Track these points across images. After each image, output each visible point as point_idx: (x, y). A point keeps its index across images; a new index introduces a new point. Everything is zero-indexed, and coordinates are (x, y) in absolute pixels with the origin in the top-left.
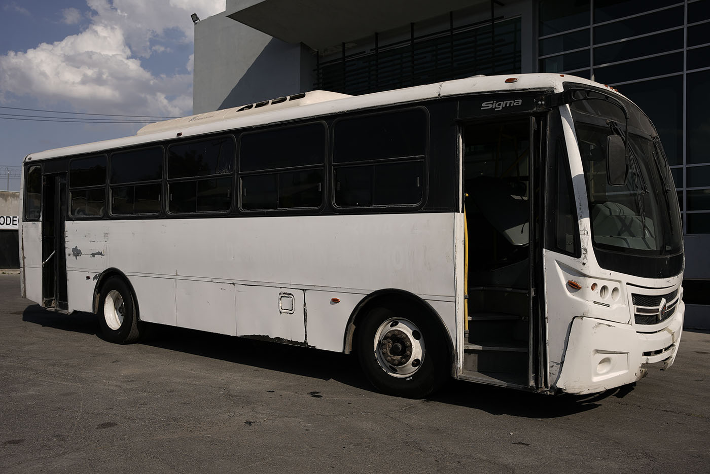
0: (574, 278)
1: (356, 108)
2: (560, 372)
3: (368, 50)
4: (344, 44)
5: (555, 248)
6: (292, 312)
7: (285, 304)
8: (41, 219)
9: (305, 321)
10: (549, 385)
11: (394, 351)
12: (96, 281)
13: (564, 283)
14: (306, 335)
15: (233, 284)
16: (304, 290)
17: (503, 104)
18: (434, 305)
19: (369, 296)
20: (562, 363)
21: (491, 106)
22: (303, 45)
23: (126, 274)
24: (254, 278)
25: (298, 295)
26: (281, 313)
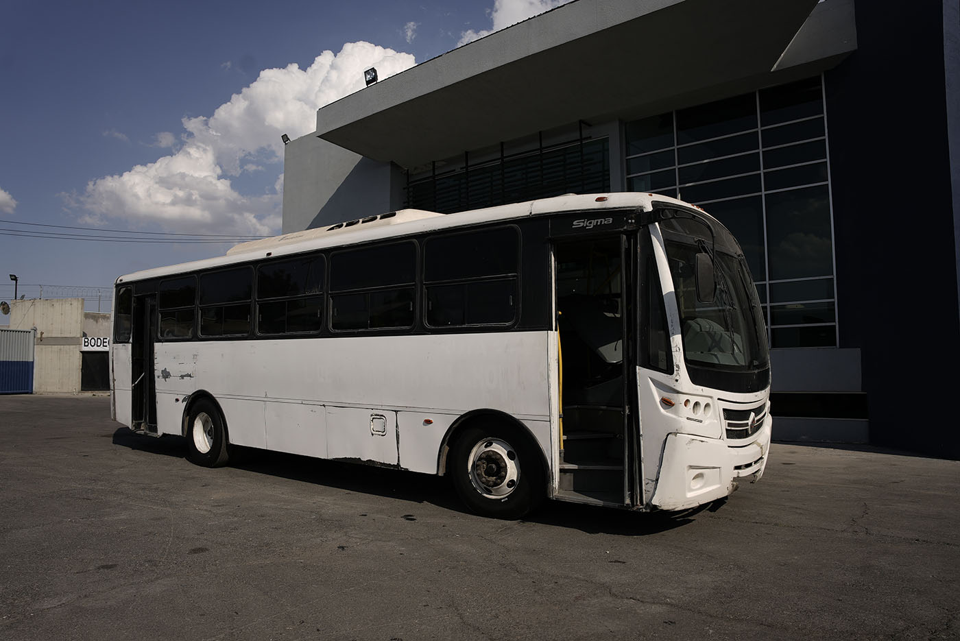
0: (667, 395)
1: (447, 226)
2: (655, 488)
3: (458, 168)
4: (434, 162)
5: (648, 365)
6: (384, 434)
7: (377, 425)
8: (131, 340)
9: (398, 443)
10: (644, 503)
11: (489, 472)
12: (185, 403)
13: (658, 400)
14: (399, 457)
15: (324, 405)
16: (396, 412)
17: (594, 222)
18: (528, 424)
19: (462, 416)
20: (657, 480)
21: (582, 224)
22: (393, 164)
23: (215, 396)
24: (345, 400)
25: (391, 416)
26: (373, 434)
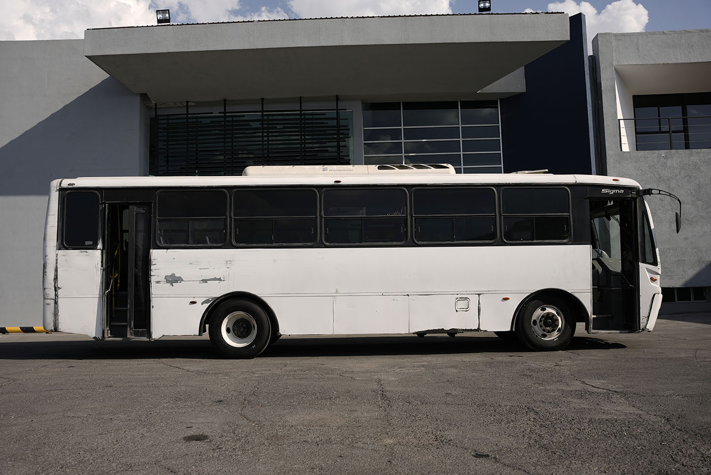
0: (653, 276)
2: (648, 321)
4: (187, 102)
5: (644, 262)
6: (468, 309)
7: (462, 304)
8: (100, 246)
9: (479, 314)
10: (641, 328)
12: (207, 305)
13: (649, 278)
14: (479, 324)
15: (408, 295)
16: (479, 294)
17: (614, 191)
19: (532, 294)
20: (649, 317)
21: (607, 191)
23: (259, 296)
24: (429, 289)
25: (474, 299)
26: (457, 311)
